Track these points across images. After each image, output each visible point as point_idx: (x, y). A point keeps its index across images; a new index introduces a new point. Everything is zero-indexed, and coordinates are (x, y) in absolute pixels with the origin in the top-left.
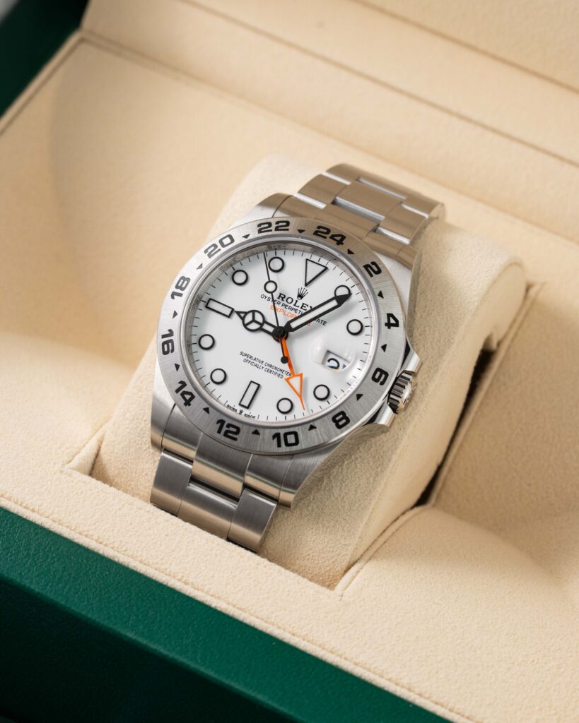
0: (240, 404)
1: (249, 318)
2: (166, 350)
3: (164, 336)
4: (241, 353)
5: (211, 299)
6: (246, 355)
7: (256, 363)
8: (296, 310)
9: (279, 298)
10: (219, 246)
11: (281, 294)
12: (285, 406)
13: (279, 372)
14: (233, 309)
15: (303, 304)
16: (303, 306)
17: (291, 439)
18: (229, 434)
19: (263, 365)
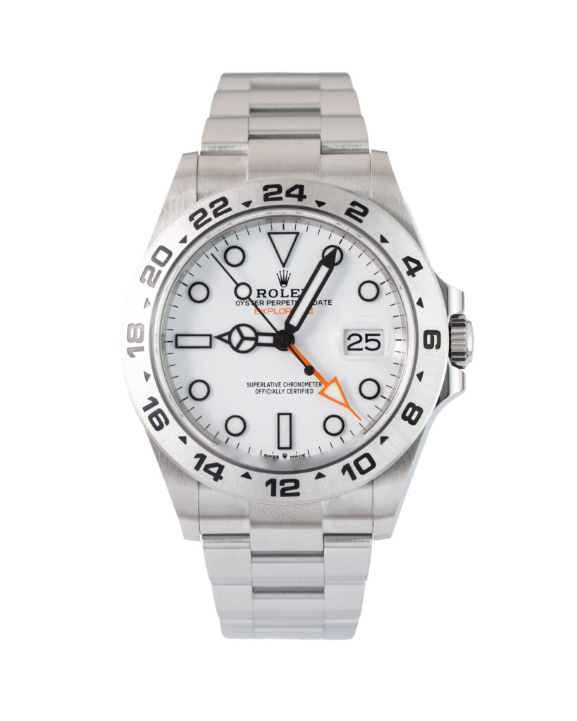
0: (279, 448)
1: (236, 338)
2: (158, 424)
3: (146, 409)
4: (249, 385)
5: (177, 336)
6: (254, 384)
7: (272, 388)
8: (287, 302)
9: (258, 297)
10: (157, 268)
11: (258, 290)
12: (334, 425)
13: (306, 387)
14: (210, 336)
15: (292, 290)
16: (292, 293)
17: (365, 464)
18: (287, 492)
19: (282, 387)
